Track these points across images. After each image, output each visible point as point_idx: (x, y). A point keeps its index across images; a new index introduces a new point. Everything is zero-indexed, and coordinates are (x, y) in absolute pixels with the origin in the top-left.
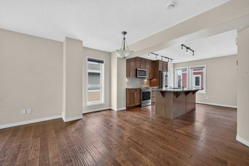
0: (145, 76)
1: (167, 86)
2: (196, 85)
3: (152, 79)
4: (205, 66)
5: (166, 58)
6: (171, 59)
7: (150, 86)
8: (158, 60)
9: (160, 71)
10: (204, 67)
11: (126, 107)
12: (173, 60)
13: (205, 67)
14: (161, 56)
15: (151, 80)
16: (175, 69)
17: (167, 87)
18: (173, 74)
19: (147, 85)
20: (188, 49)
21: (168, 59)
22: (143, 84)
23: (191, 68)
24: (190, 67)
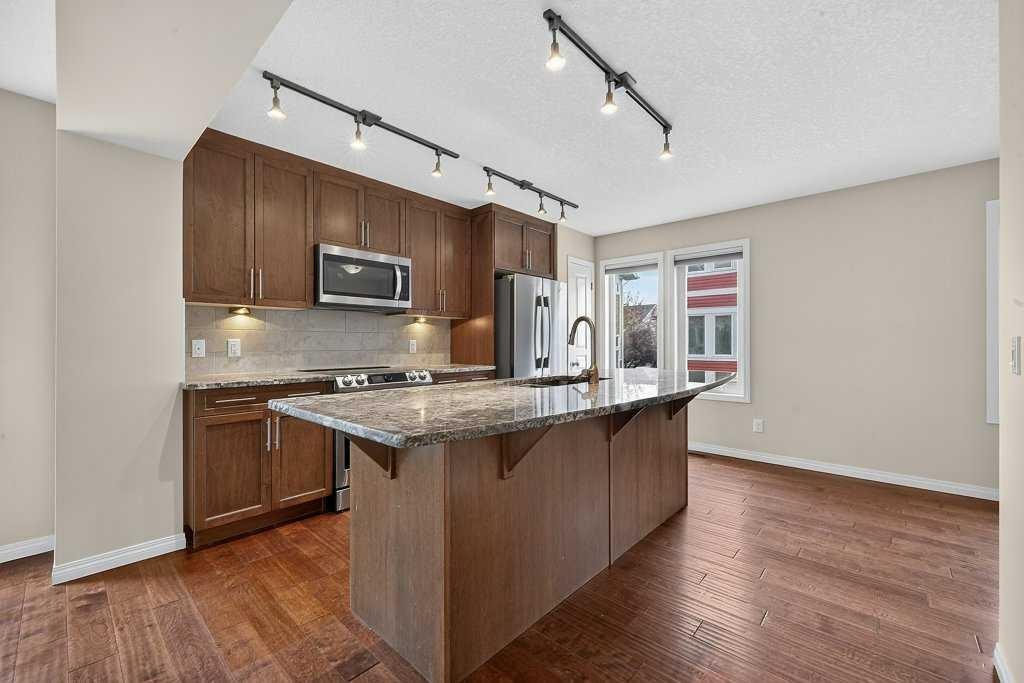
0: (393, 298)
1: (546, 360)
2: (716, 353)
3: (462, 322)
4: (744, 245)
5: (523, 185)
6: (562, 202)
7: (452, 362)
8: (491, 204)
9: (499, 276)
10: (740, 254)
11: (187, 530)
12: (576, 206)
13: (746, 254)
14: (485, 169)
15: (458, 329)
16: (603, 264)
17: (546, 365)
18: (590, 294)
19: (434, 356)
20: (618, 85)
21: (541, 193)
22: (396, 353)
23: (676, 262)
24: (671, 255)
